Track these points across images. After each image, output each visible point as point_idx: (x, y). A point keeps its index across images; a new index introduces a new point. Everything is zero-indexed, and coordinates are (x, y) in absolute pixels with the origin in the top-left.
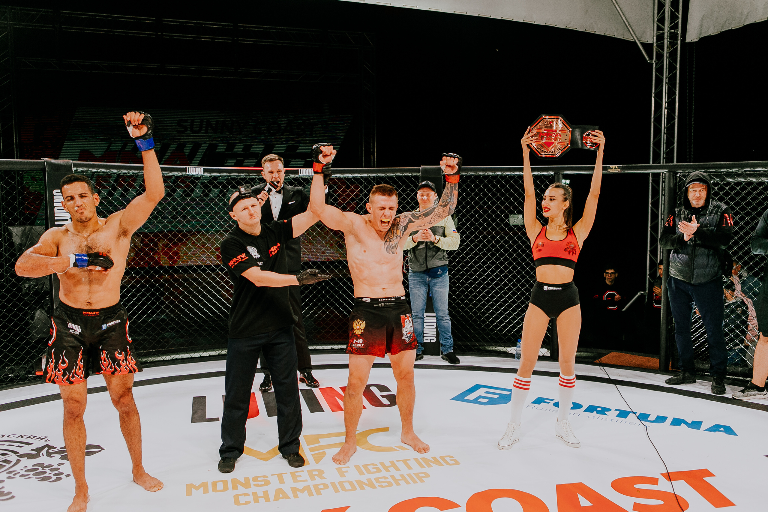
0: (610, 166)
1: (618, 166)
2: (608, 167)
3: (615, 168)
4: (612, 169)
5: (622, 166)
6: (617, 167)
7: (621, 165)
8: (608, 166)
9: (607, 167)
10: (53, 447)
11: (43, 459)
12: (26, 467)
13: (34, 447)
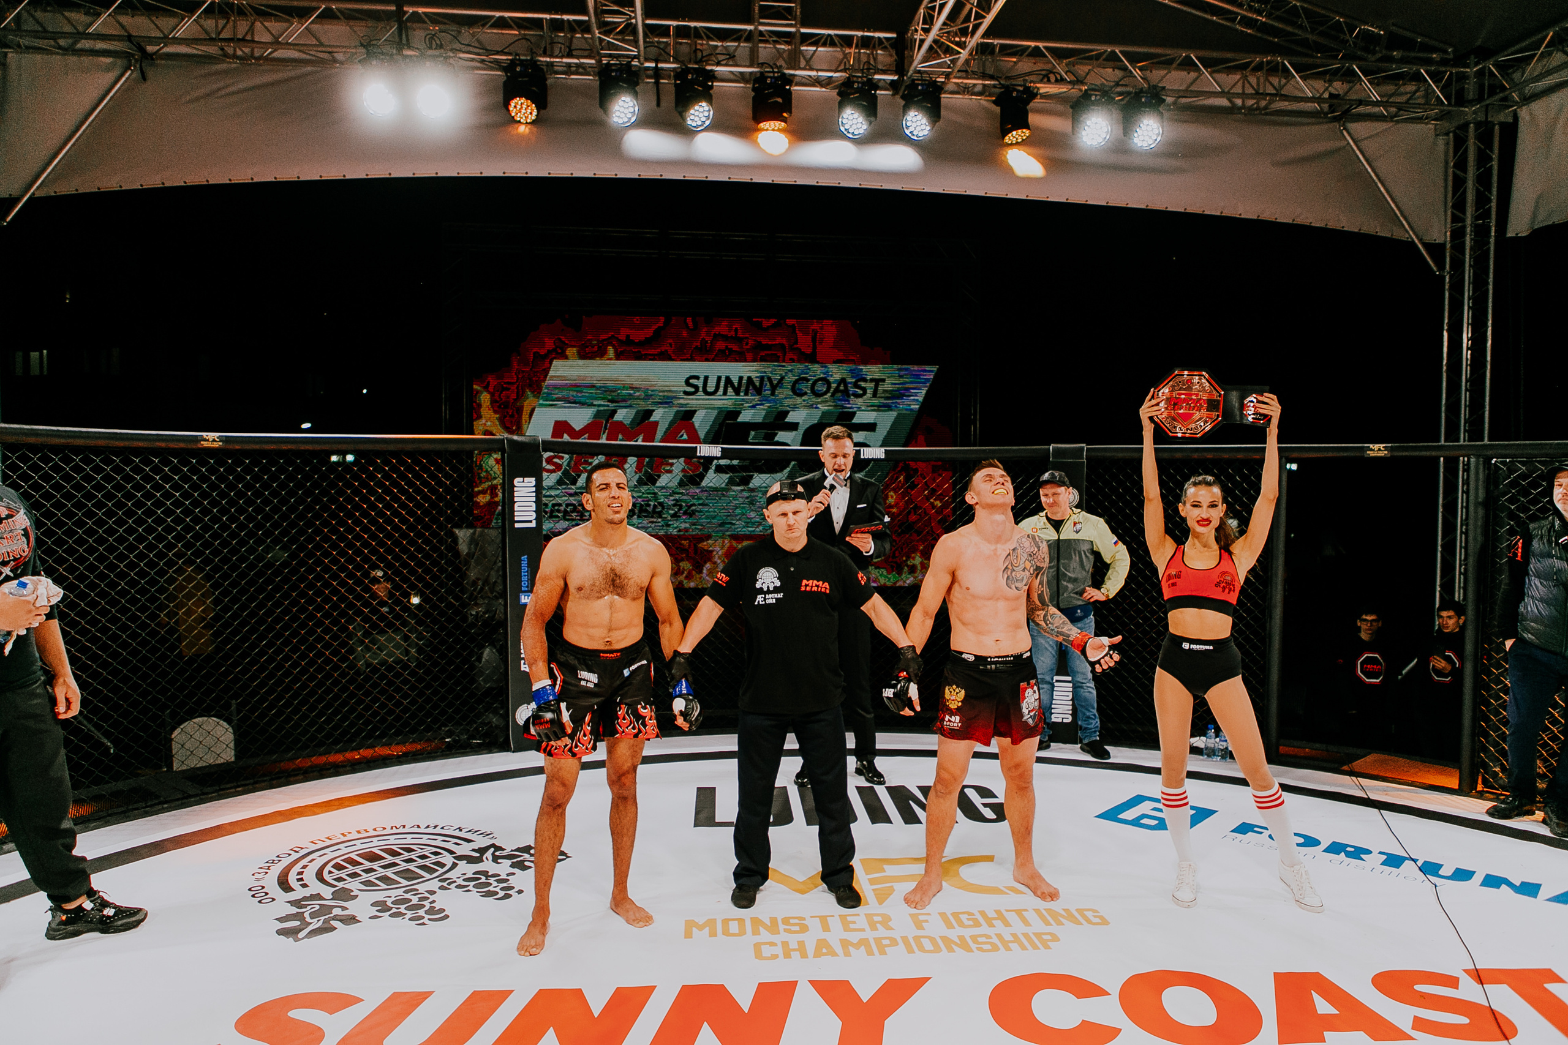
10: (502, 849)
11: (488, 865)
12: (465, 874)
13: (476, 846)
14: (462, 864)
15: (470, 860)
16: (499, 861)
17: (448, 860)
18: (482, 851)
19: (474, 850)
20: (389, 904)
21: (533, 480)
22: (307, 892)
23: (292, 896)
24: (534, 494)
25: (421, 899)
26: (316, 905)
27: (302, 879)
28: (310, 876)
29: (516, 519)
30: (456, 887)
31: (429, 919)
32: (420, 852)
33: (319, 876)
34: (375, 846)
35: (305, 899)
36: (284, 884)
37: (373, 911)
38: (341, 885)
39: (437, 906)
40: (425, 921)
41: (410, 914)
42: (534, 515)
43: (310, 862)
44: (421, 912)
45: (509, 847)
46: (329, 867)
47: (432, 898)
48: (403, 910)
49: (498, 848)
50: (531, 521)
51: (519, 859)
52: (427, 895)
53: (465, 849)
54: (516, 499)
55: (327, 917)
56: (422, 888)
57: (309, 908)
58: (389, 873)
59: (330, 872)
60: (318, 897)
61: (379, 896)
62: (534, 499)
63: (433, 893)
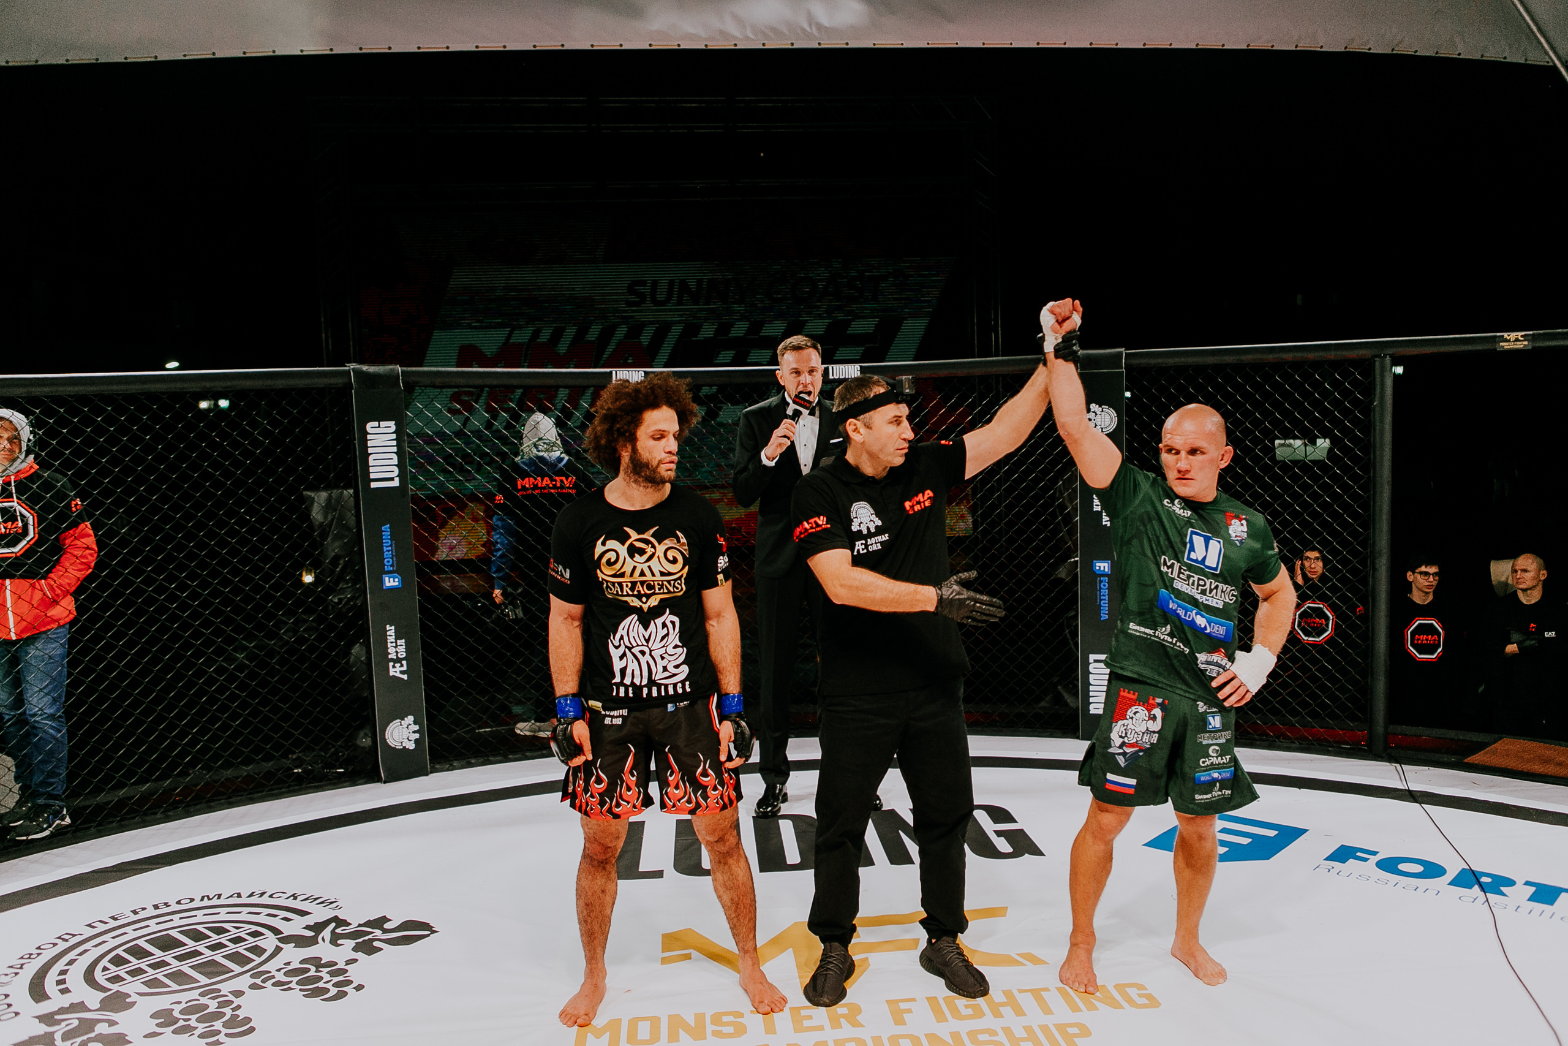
0: (1503, 336)
1: (1523, 333)
2: (1499, 336)
3: (1517, 340)
4: (1509, 341)
5: (1533, 335)
6: (1522, 336)
7: (1531, 333)
8: (1498, 334)
9: (1496, 336)
10: (345, 923)
11: (323, 950)
12: (288, 963)
13: (310, 920)
14: (288, 948)
15: (300, 941)
16: (339, 942)
17: (269, 942)
18: (318, 928)
19: (308, 927)
20: (176, 1014)
21: (392, 423)
22: (66, 1001)
23: (45, 1007)
24: (395, 443)
25: (221, 1005)
26: (73, 1021)
27: (63, 982)
28: (77, 975)
29: (372, 476)
30: (274, 985)
31: (226, 1035)
32: (234, 933)
33: (89, 976)
34: (174, 926)
35: (62, 1011)
36: (37, 991)
37: (152, 1026)
38: (115, 987)
39: (242, 1014)
40: (221, 1037)
41: (201, 1028)
42: (396, 471)
43: (80, 954)
44: (218, 1025)
45: (356, 918)
46: (105, 962)
47: (237, 1002)
48: (193, 1023)
49: (340, 922)
50: (392, 479)
51: (366, 938)
52: (231, 997)
53: (296, 926)
54: (370, 450)
55: (85, 1038)
56: (225, 988)
57: (63, 1024)
58: (186, 967)
59: (105, 969)
60: (81, 1007)
61: (162, 1002)
62: (395, 449)
63: (238, 994)
